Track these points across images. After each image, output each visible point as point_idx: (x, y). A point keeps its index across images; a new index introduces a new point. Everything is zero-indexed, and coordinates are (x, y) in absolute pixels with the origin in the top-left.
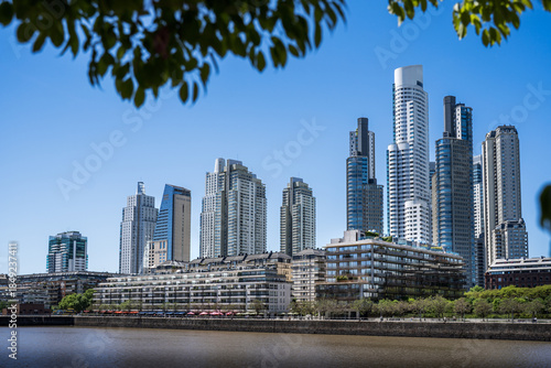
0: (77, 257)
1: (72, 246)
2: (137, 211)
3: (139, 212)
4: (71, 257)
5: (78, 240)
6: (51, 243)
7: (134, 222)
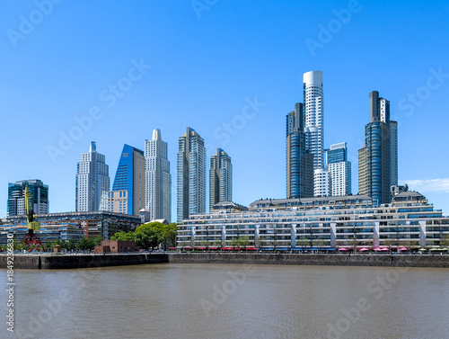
0: (41, 202)
1: (36, 192)
2: (93, 165)
3: (94, 166)
4: (36, 202)
5: (42, 187)
6: (12, 188)
7: (90, 175)
